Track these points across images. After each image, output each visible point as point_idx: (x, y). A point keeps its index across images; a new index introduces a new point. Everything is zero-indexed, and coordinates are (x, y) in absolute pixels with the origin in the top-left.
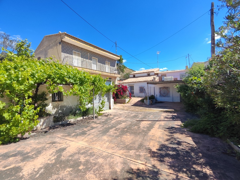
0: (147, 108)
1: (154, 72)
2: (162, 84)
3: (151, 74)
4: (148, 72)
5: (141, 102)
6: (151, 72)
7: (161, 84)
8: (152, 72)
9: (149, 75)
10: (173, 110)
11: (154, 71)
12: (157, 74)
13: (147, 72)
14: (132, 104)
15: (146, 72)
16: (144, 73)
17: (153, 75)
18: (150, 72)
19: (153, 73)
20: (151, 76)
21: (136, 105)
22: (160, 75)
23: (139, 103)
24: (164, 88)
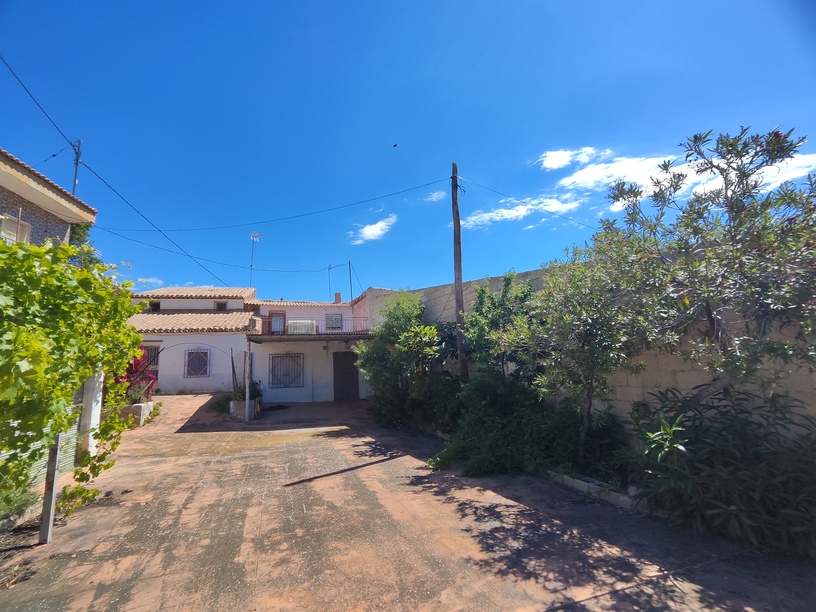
0: (257, 434)
1: (242, 298)
2: (281, 344)
3: (231, 304)
4: (220, 297)
5: (216, 413)
6: (232, 298)
7: (277, 344)
8: (236, 297)
9: (221, 308)
10: (345, 427)
11: (243, 296)
12: (255, 309)
13: (215, 297)
14: (179, 426)
15: (210, 297)
16: (201, 297)
17: (237, 310)
18: (228, 298)
19: (239, 304)
20: (232, 311)
21: (194, 425)
22: (265, 312)
23: (209, 418)
24: (288, 355)
